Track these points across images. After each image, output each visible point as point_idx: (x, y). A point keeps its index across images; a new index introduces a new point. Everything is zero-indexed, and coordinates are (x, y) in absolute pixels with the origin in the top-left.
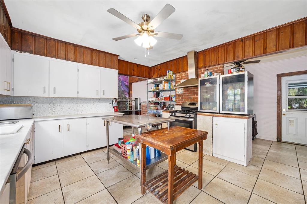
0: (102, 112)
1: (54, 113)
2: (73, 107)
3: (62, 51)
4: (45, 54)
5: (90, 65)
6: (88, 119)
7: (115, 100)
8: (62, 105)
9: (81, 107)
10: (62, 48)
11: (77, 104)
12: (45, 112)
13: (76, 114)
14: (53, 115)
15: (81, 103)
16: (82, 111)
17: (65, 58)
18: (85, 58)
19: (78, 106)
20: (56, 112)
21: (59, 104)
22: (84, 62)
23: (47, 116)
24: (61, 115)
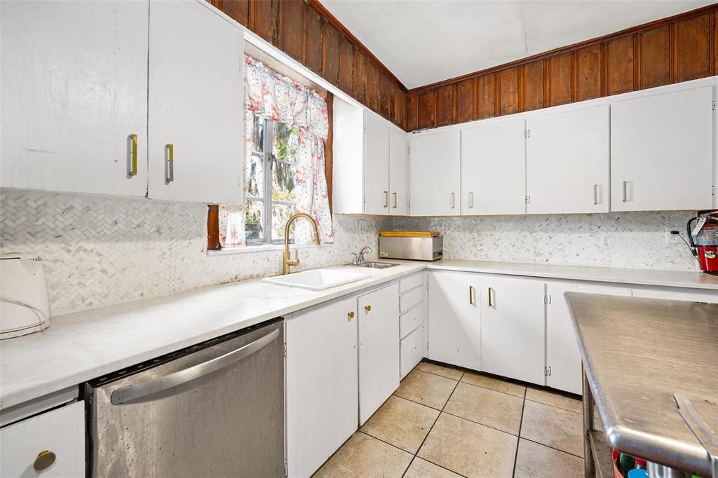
0: (630, 267)
1: (478, 253)
2: (523, 242)
3: (486, 97)
4: (454, 117)
5: (568, 103)
6: (550, 284)
7: (703, 220)
8: (497, 234)
9: (547, 244)
10: (487, 88)
11: (534, 234)
12: (463, 249)
13: (532, 262)
14: (477, 259)
15: (546, 231)
16: (551, 254)
17: (493, 110)
18: (550, 89)
19: (536, 240)
20: (484, 251)
21: (489, 233)
22: (546, 104)
23: (467, 259)
24: (494, 260)
